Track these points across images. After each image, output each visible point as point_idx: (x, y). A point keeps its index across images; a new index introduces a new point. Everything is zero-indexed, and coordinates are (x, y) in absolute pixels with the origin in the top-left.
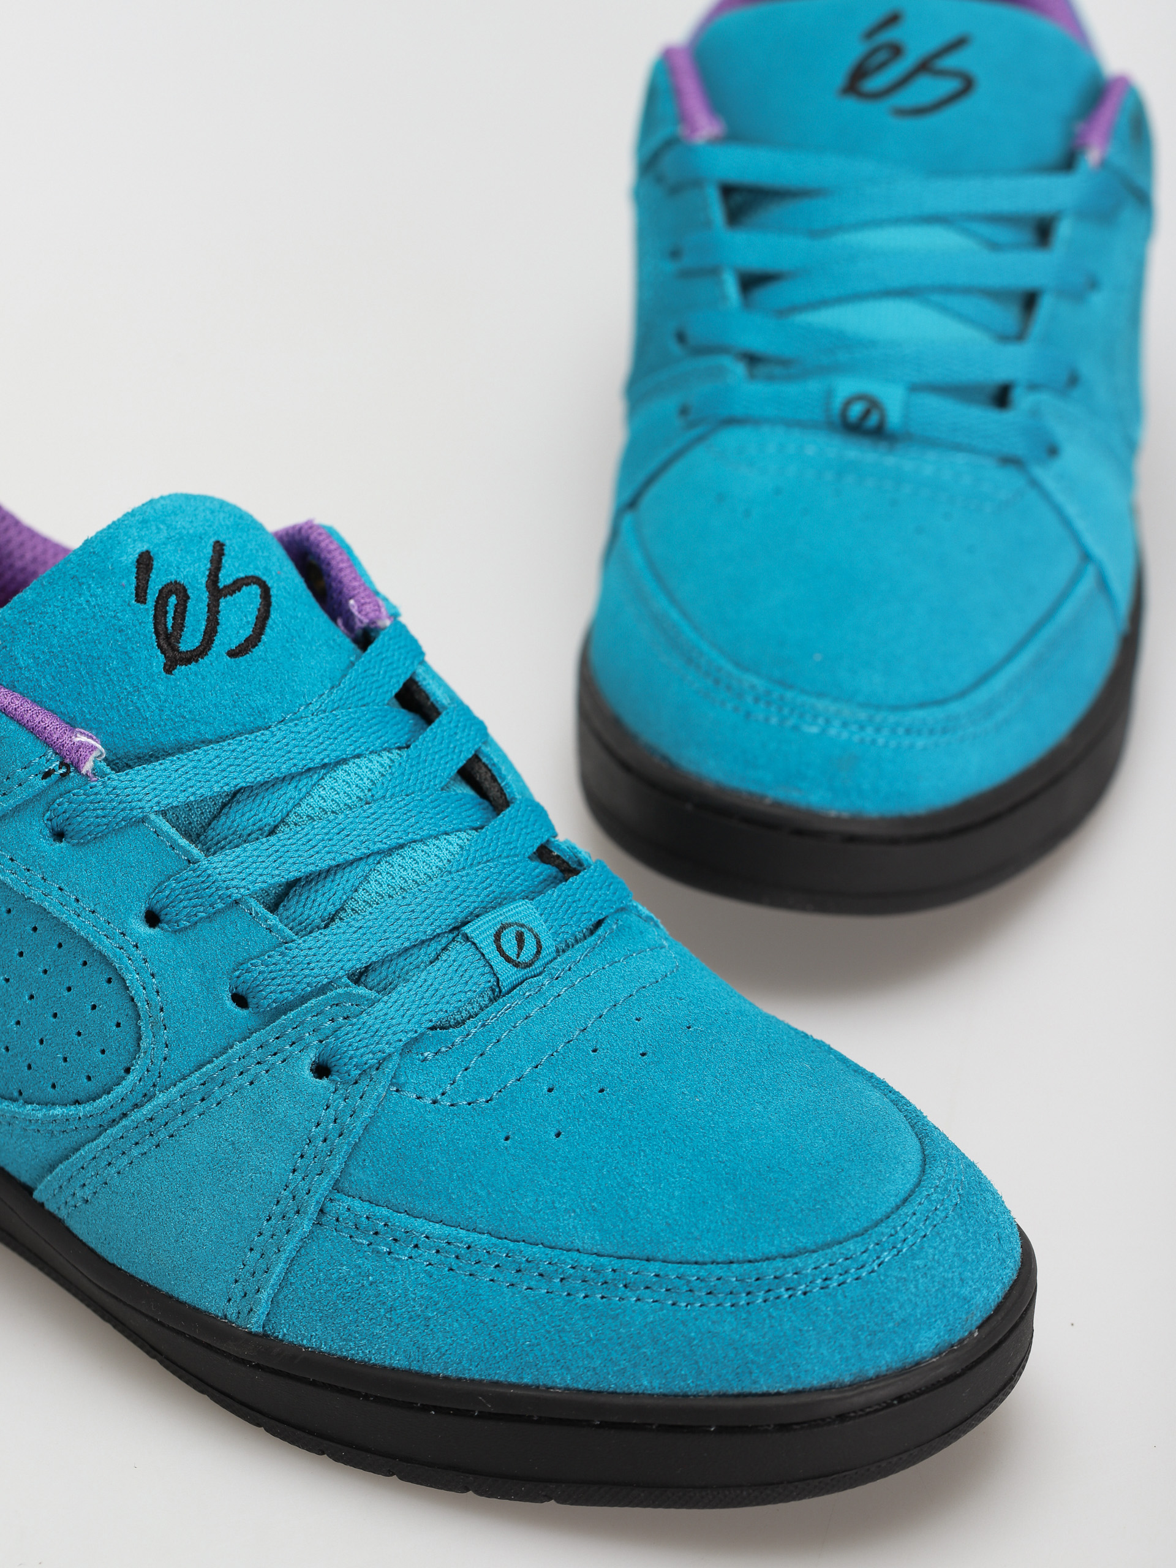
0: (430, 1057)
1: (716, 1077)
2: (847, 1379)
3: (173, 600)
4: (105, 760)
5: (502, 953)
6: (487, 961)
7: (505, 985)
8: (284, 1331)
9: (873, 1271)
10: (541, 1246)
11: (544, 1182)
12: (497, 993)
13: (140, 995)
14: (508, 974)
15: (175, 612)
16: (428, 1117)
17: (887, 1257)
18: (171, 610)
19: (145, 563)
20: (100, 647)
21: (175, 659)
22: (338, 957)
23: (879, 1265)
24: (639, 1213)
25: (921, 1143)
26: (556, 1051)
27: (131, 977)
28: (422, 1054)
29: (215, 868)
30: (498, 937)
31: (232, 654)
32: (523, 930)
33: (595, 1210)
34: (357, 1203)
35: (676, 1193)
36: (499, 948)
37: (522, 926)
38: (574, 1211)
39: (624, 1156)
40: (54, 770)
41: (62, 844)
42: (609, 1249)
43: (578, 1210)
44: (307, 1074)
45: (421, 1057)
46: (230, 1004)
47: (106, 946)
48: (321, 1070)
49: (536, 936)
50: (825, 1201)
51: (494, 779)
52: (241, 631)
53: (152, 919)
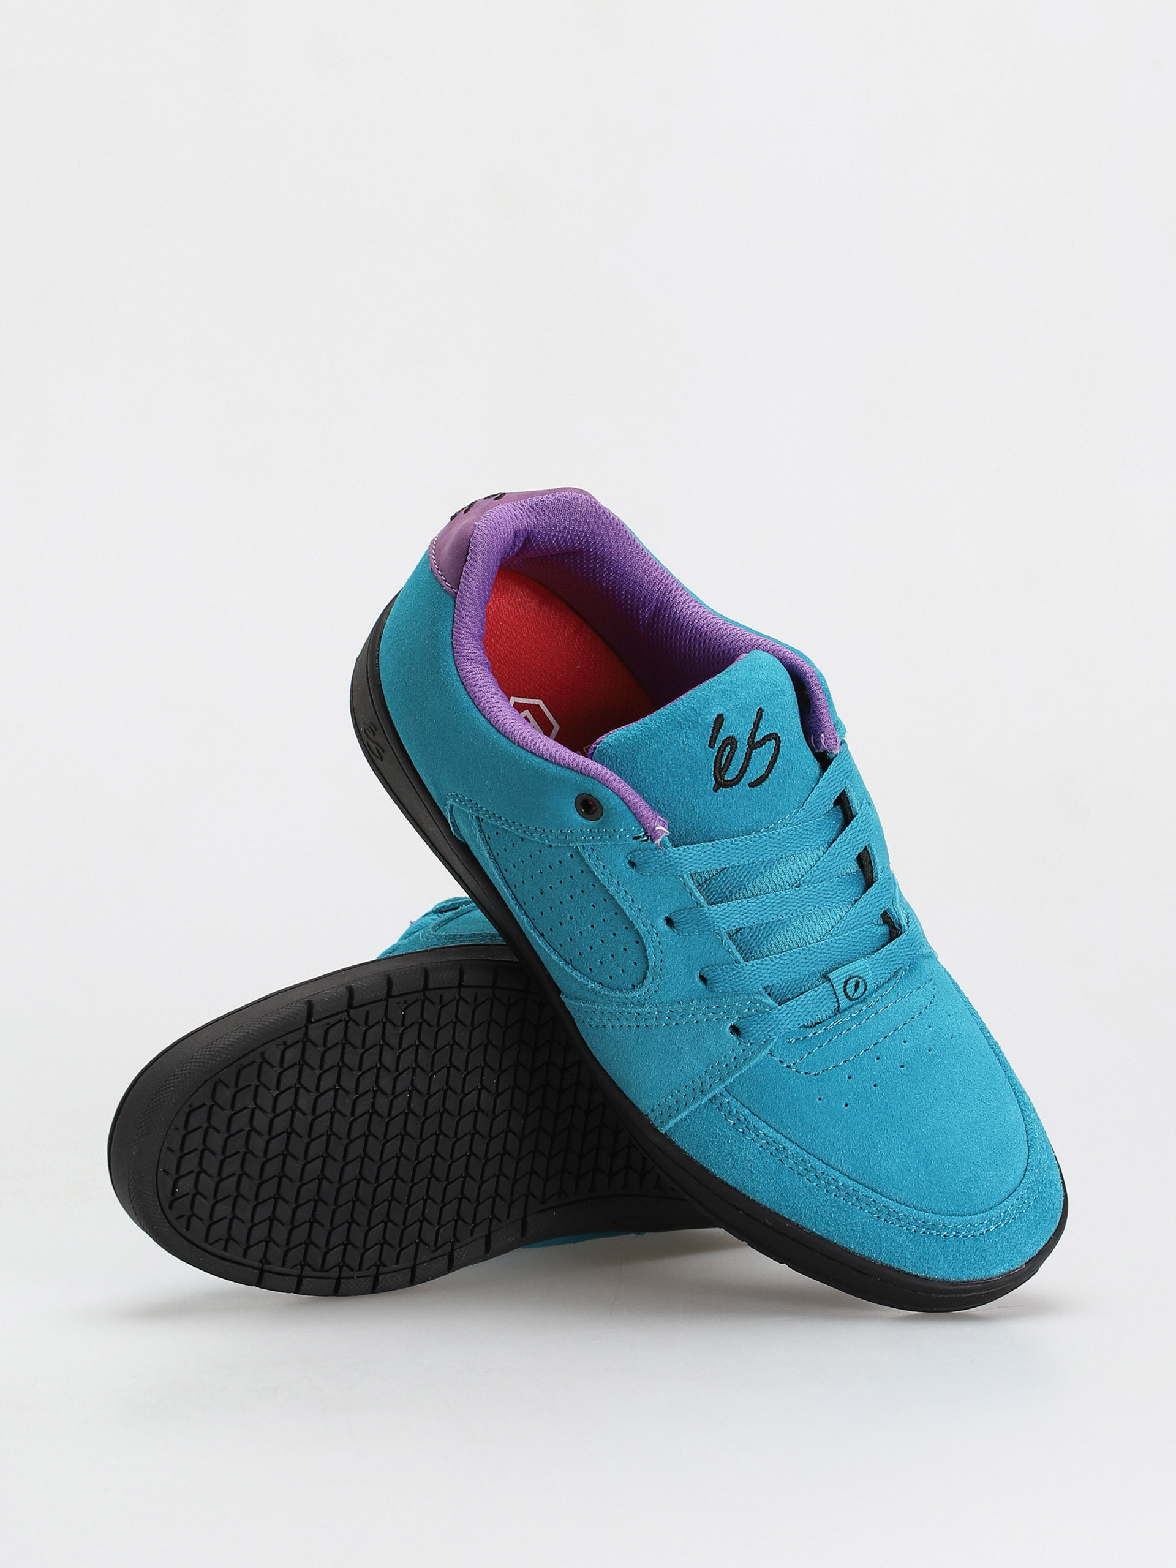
0: (793, 1042)
1: (935, 1089)
2: (952, 1280)
3: (728, 748)
4: (669, 836)
5: (846, 994)
6: (837, 998)
7: (842, 1008)
8: (677, 1139)
9: (982, 1234)
10: (821, 1161)
11: (832, 1130)
12: (837, 1011)
13: (651, 960)
14: (844, 1002)
15: (728, 756)
16: (783, 1075)
17: (992, 1228)
18: (726, 754)
19: (720, 720)
20: (683, 769)
21: (721, 783)
22: (761, 978)
23: (986, 1231)
24: (875, 1165)
25: (1029, 1151)
26: (858, 1055)
27: (650, 950)
28: (789, 1039)
29: (711, 914)
30: (846, 983)
31: (752, 785)
32: (860, 980)
33: (853, 1154)
34: (733, 1102)
35: (897, 1160)
36: (845, 991)
37: (860, 978)
38: (843, 1151)
39: (877, 1130)
40: (640, 837)
41: (633, 870)
42: (854, 1176)
43: (845, 1152)
44: (728, 1030)
45: (788, 1041)
46: (697, 979)
47: (642, 930)
48: (735, 1030)
49: (866, 984)
50: (970, 1188)
51: (870, 862)
52: (759, 772)
53: (669, 921)
